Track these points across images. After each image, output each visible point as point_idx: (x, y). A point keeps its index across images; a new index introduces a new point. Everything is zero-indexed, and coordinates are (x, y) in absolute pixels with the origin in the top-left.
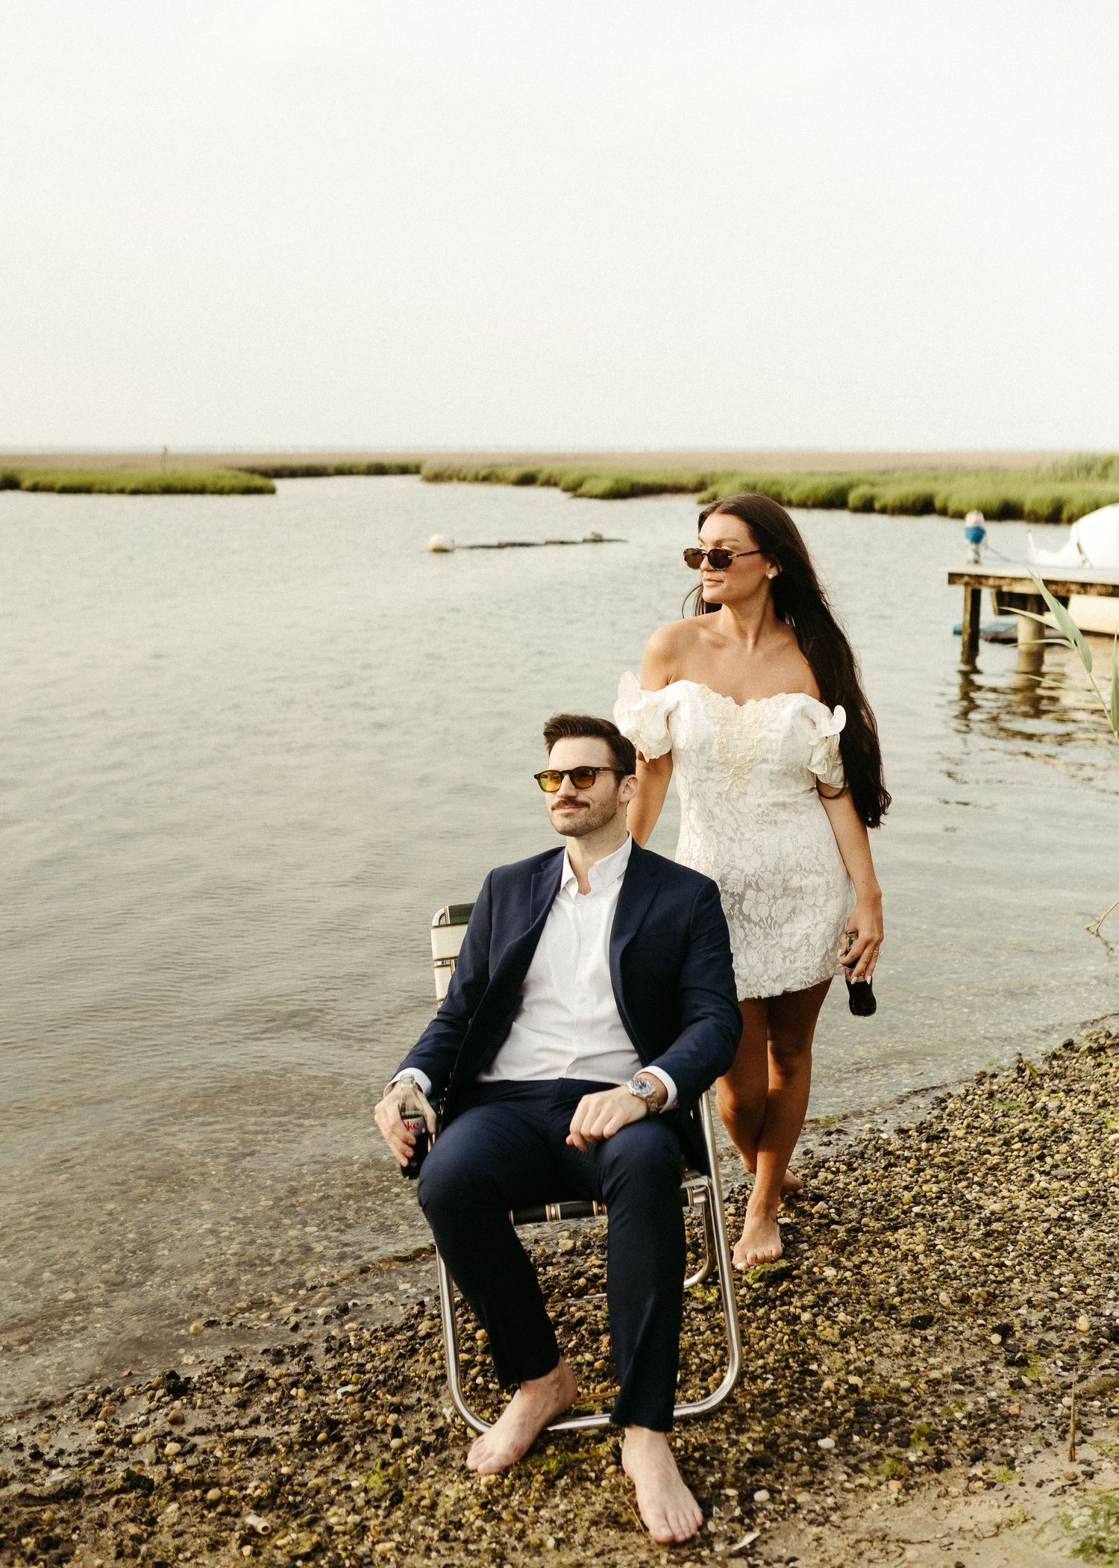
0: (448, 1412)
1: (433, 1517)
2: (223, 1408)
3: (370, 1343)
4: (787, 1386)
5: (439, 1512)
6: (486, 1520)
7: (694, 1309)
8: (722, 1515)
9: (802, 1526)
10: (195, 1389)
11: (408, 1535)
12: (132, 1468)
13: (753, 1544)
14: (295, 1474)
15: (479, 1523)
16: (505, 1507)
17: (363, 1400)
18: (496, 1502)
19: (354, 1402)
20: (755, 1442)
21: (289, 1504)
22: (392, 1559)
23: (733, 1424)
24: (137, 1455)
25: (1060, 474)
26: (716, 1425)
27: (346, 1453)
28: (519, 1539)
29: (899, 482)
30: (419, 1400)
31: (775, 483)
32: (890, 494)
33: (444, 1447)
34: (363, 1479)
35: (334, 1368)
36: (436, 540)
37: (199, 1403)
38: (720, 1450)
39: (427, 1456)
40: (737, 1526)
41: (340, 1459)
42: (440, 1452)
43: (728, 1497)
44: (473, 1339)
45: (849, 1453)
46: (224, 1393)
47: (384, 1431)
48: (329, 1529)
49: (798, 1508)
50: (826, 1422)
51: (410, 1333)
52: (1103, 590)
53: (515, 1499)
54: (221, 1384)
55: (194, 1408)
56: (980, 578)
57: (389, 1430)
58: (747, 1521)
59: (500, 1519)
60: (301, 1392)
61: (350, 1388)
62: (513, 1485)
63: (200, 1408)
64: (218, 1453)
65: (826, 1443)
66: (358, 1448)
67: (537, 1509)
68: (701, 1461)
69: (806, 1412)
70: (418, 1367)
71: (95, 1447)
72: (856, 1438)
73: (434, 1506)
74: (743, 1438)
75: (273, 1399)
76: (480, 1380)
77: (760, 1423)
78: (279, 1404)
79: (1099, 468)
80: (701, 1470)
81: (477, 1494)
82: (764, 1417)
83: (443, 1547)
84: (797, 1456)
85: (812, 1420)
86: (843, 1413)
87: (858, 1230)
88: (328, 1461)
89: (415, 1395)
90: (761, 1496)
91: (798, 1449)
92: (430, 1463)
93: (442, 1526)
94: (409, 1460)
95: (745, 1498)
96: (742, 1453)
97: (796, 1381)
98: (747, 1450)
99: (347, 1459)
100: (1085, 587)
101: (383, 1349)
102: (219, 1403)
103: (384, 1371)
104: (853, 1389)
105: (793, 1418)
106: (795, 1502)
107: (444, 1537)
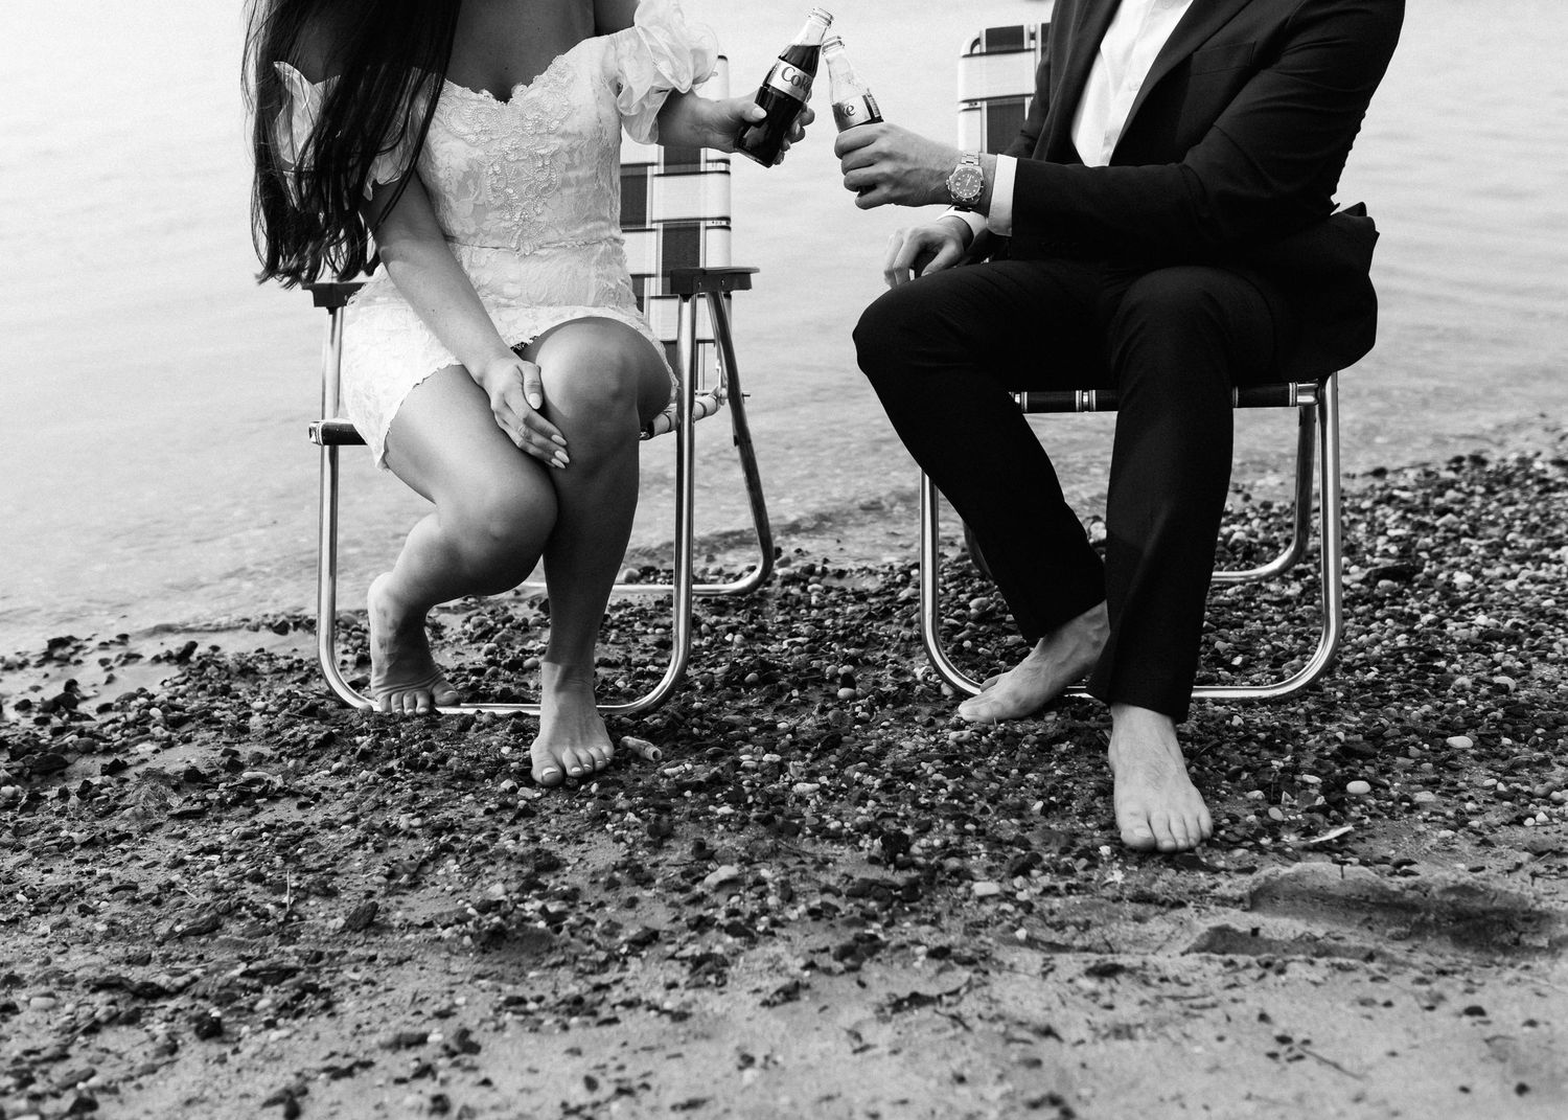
0: (919, 672)
1: (878, 765)
2: (640, 646)
3: (835, 604)
4: (1399, 680)
5: (886, 763)
6: (949, 774)
7: (1265, 601)
8: (1295, 802)
9: (1421, 828)
10: (612, 626)
11: (838, 780)
12: (512, 688)
13: (1342, 839)
14: (708, 711)
15: (938, 777)
16: (976, 765)
17: (812, 651)
18: (966, 759)
19: (802, 652)
20: (1348, 731)
21: (692, 736)
22: (812, 802)
23: (1316, 711)
24: (525, 678)
26: (1292, 709)
27: (779, 696)
28: (992, 801)
30: (884, 657)
33: (905, 701)
34: (793, 722)
35: (784, 622)
37: (612, 638)
38: (1297, 735)
39: (883, 706)
40: (1320, 818)
41: (769, 701)
42: (902, 704)
43: (1306, 785)
44: (967, 608)
45: (1496, 756)
46: (645, 633)
47: (832, 681)
48: (737, 764)
49: (1415, 807)
50: (1459, 718)
51: (887, 598)
53: (994, 761)
54: (644, 624)
55: (605, 643)
57: (839, 681)
58: (1334, 813)
59: (968, 775)
60: (738, 638)
61: (799, 640)
62: (993, 745)
63: (613, 643)
64: (620, 683)
65: (1459, 742)
66: (795, 693)
67: (1023, 772)
68: (1268, 744)
69: (1427, 707)
70: (893, 629)
71: (480, 664)
72: (1506, 741)
73: (880, 754)
74: (1333, 727)
75: (704, 643)
76: (967, 644)
77: (1356, 714)
78: (709, 648)
80: (1266, 754)
81: (942, 747)
82: (1364, 708)
83: (883, 798)
84: (1413, 751)
85: (1437, 718)
86: (1485, 713)
87: (1500, 546)
88: (754, 702)
89: (879, 654)
90: (1357, 787)
91: (1414, 744)
92: (887, 716)
93: (888, 775)
94: (858, 709)
95: (1334, 788)
96: (1328, 741)
97: (1414, 676)
98: (1337, 739)
99: (778, 703)
101: (850, 609)
102: (636, 641)
103: (844, 627)
104: (1504, 689)
105: (1408, 713)
106: (1410, 801)
107: (887, 787)
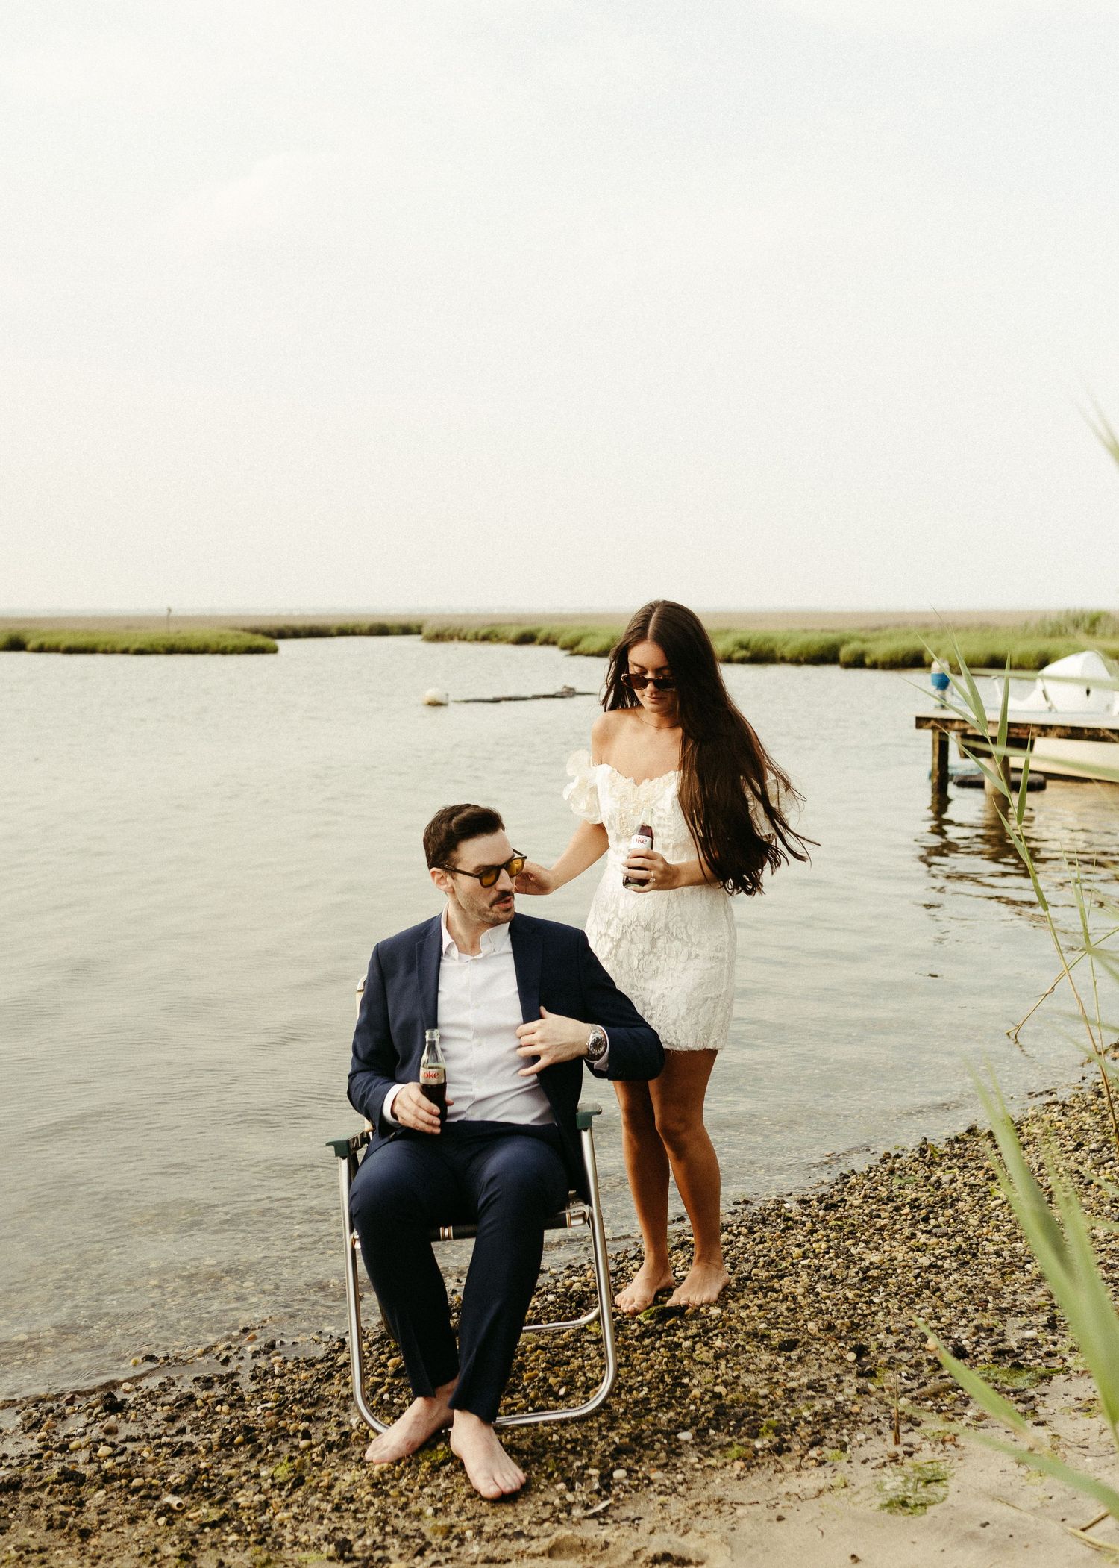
0: (354, 1421)
1: (330, 1495)
2: (153, 1422)
3: (292, 1372)
4: (659, 1395)
5: (334, 1492)
6: (375, 1495)
7: (587, 1341)
8: (583, 1489)
9: (652, 1496)
10: (130, 1408)
11: (304, 1508)
12: (66, 1465)
13: (606, 1509)
14: (211, 1468)
15: (369, 1498)
16: (392, 1487)
17: (279, 1413)
18: (386, 1483)
19: (272, 1415)
20: (622, 1436)
21: (203, 1489)
22: (289, 1526)
23: (605, 1424)
24: (73, 1457)
25: (1049, 629)
26: (590, 1424)
27: (259, 1452)
28: (402, 1509)
29: (890, 638)
30: (330, 1413)
31: (770, 640)
32: (880, 650)
33: (346, 1445)
34: (271, 1470)
35: (257, 1391)
36: (432, 693)
37: (132, 1418)
38: (591, 1442)
39: (330, 1451)
40: (594, 1496)
41: (253, 1456)
42: (343, 1449)
43: (590, 1476)
44: (385, 1366)
45: (704, 1443)
46: (155, 1411)
47: (295, 1436)
48: (237, 1505)
49: (651, 1483)
50: (688, 1420)
51: (330, 1363)
52: (1062, 732)
53: (403, 1482)
54: (153, 1404)
55: (127, 1422)
56: (946, 722)
57: (300, 1435)
58: (604, 1493)
59: (387, 1495)
60: (225, 1408)
61: (269, 1405)
62: (403, 1472)
63: (133, 1422)
64: (145, 1454)
65: (685, 1436)
66: (270, 1448)
67: (421, 1488)
68: (573, 1451)
69: (671, 1414)
70: (335, 1387)
71: (36, 1451)
72: (712, 1432)
73: (330, 1487)
74: (612, 1434)
75: (200, 1415)
76: (386, 1397)
77: (629, 1423)
78: (204, 1418)
79: (1087, 624)
80: (571, 1458)
81: (371, 1477)
82: (634, 1418)
83: (334, 1516)
84: (657, 1446)
85: (676, 1421)
86: (703, 1414)
87: (746, 1279)
88: (242, 1458)
89: (327, 1410)
90: (619, 1474)
91: (658, 1441)
92: (333, 1458)
93: (336, 1501)
94: (314, 1456)
95: (606, 1480)
96: (609, 1445)
97: (668, 1392)
98: (614, 1442)
99: (259, 1456)
100: (1045, 729)
101: (303, 1375)
102: (150, 1418)
103: (300, 1392)
104: (719, 1396)
105: (660, 1419)
106: (649, 1479)
107: (337, 1508)
